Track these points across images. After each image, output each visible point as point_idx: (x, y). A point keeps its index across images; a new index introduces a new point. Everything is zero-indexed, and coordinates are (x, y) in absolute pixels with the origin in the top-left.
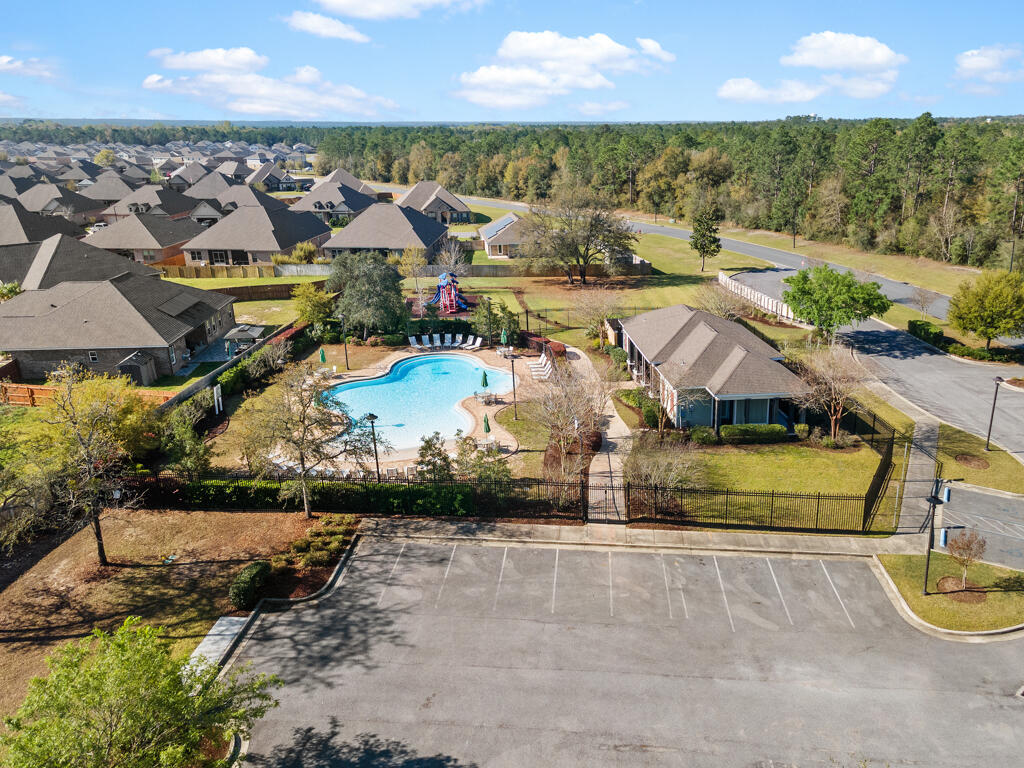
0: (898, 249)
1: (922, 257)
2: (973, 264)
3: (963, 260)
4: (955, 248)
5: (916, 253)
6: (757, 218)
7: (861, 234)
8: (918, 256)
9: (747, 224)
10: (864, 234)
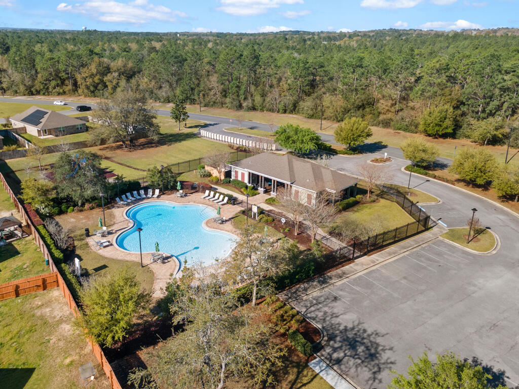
0: (254, 109)
1: (265, 112)
2: (290, 113)
3: (285, 112)
4: (281, 106)
5: (262, 110)
6: (168, 97)
7: (235, 103)
8: (263, 111)
9: (162, 100)
10: (236, 103)
